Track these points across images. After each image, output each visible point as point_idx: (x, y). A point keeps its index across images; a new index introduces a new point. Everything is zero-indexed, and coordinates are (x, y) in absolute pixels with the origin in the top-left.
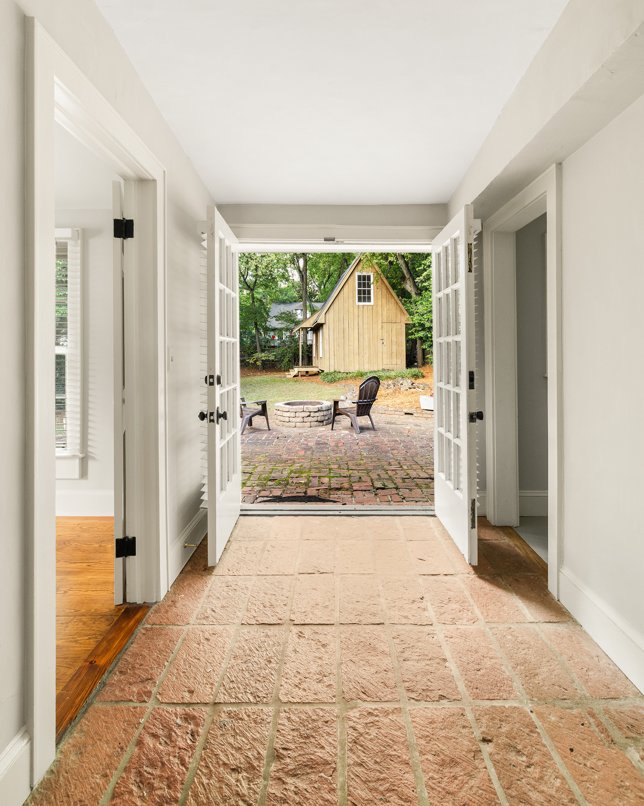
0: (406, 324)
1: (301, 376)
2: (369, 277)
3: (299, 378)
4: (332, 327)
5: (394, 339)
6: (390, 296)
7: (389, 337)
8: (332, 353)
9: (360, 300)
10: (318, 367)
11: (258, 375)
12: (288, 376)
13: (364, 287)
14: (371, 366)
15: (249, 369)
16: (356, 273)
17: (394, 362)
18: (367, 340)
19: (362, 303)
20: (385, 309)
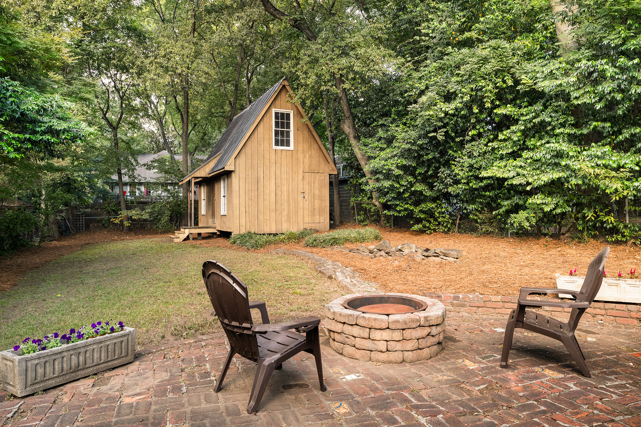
0: (330, 175)
1: (193, 239)
2: (288, 115)
3: (191, 242)
4: (242, 176)
5: (317, 192)
6: (312, 140)
7: (311, 190)
8: (243, 209)
9: (277, 144)
10: (215, 228)
11: (127, 239)
12: (176, 240)
13: (283, 127)
14: (290, 226)
15: (109, 231)
16: (273, 109)
17: (317, 219)
18: (286, 193)
19: (280, 148)
20: (307, 156)
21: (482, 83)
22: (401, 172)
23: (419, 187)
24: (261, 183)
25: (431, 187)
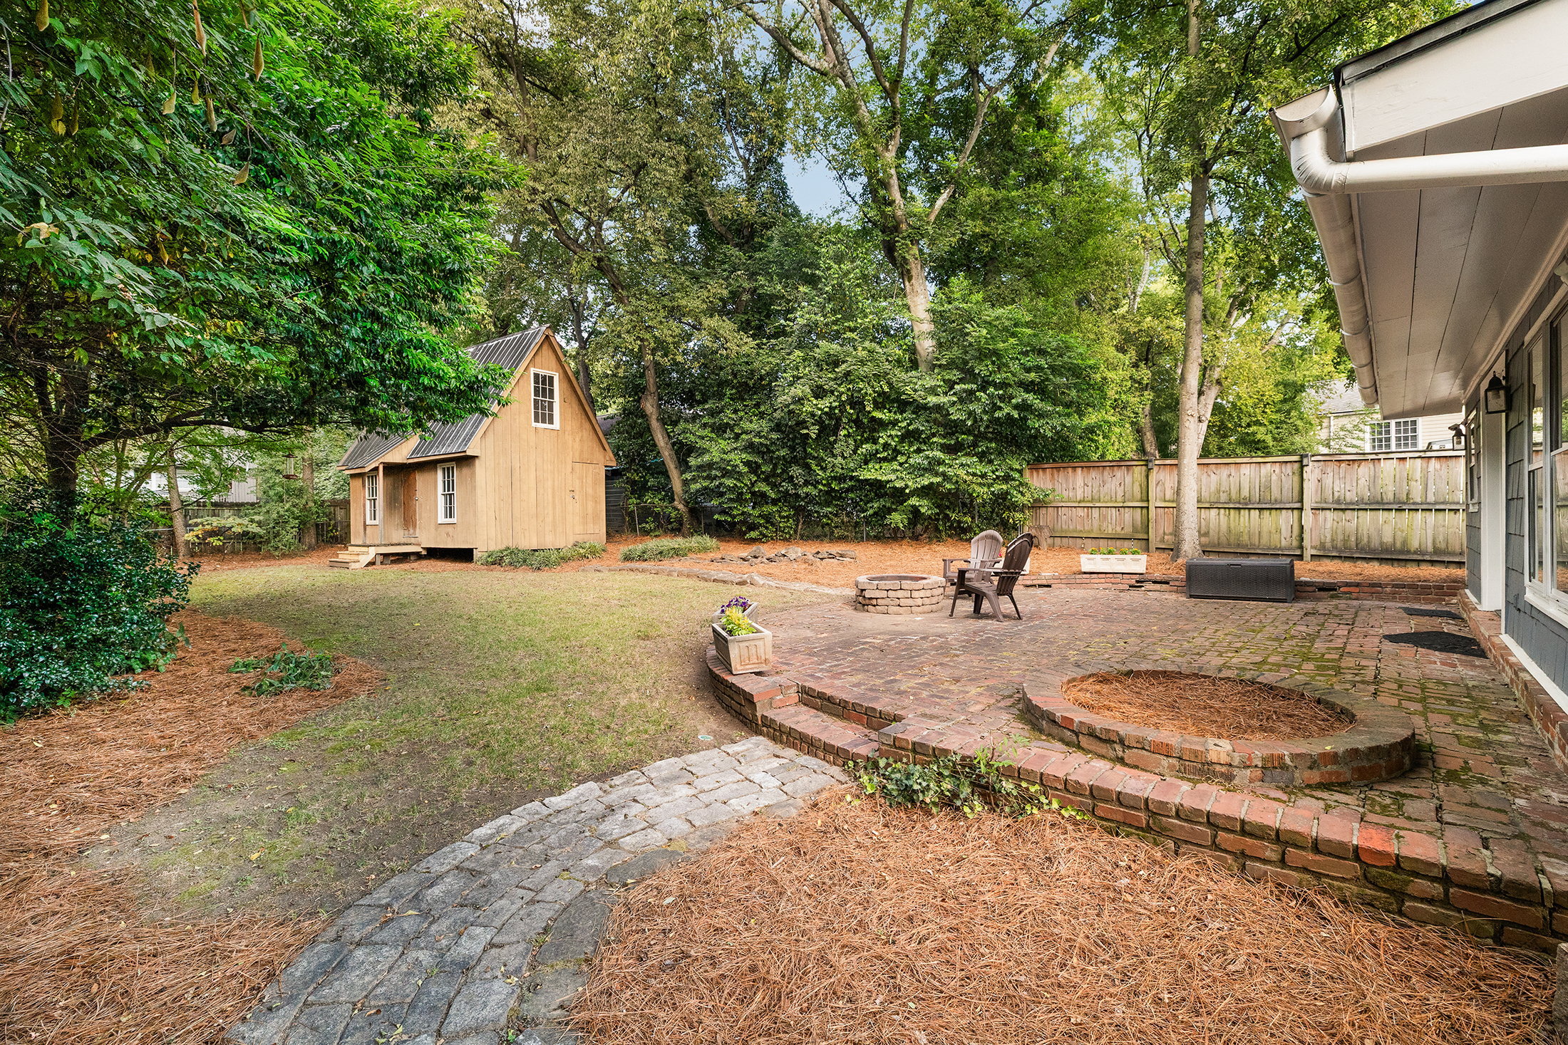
0: (607, 469)
2: (551, 379)
4: (490, 464)
5: (590, 491)
7: (582, 488)
8: (491, 514)
9: (536, 420)
10: (418, 544)
13: (544, 396)
14: (556, 539)
16: (532, 370)
17: (590, 530)
18: (550, 491)
19: (540, 425)
20: (577, 439)
21: (861, 385)
22: (746, 470)
23: (762, 487)
24: (516, 476)
25: (774, 486)
